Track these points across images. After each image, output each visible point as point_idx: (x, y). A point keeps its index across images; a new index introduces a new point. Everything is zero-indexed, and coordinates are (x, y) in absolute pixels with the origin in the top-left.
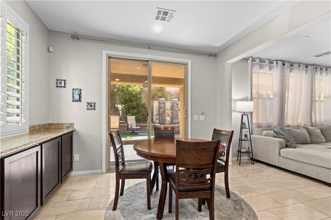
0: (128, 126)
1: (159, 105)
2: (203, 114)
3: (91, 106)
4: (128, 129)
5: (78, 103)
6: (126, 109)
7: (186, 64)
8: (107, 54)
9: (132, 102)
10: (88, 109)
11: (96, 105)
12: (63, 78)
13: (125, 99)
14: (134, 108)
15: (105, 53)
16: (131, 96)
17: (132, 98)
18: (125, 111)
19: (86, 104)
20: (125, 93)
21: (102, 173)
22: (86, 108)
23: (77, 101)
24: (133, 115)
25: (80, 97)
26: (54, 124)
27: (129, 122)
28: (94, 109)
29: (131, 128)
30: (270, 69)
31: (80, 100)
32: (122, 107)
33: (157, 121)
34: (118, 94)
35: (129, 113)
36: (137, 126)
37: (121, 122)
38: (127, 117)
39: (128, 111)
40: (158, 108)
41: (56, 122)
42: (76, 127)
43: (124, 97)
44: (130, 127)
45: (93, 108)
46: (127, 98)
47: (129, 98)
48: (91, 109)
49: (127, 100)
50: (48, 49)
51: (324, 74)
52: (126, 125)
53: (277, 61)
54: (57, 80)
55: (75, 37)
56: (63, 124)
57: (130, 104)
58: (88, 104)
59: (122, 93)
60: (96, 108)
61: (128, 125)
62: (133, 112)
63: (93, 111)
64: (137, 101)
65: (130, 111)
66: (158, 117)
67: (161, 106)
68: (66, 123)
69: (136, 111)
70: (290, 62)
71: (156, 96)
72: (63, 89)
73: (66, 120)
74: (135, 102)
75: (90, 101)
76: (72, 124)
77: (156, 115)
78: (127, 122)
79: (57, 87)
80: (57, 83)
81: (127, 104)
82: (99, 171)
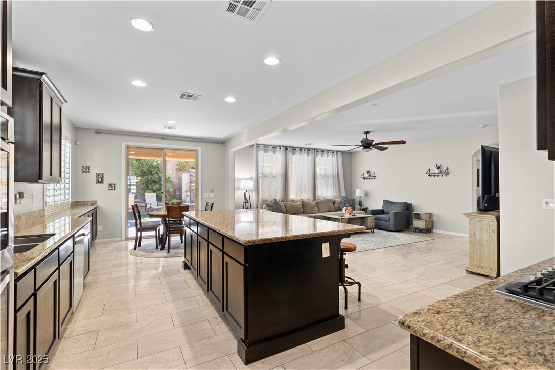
0: (146, 207)
1: (190, 179)
2: (212, 191)
3: (112, 187)
4: (146, 210)
5: (101, 185)
6: (143, 184)
7: (196, 151)
8: (126, 145)
9: (151, 174)
10: (109, 189)
11: (116, 186)
12: (88, 165)
13: (141, 170)
14: (154, 182)
15: (124, 144)
16: (151, 167)
17: (152, 169)
18: (143, 186)
19: (107, 186)
20: (141, 163)
21: (121, 241)
22: (107, 188)
23: (100, 183)
24: (154, 191)
25: (102, 180)
26: (80, 202)
27: (148, 201)
28: (115, 189)
29: (151, 208)
30: (274, 152)
31: (102, 182)
32: (138, 181)
33: (188, 199)
34: (131, 164)
35: (148, 188)
36: (158, 206)
37: (136, 200)
38: (145, 195)
39: (147, 186)
40: (188, 182)
41: (82, 200)
42: (99, 204)
43: (141, 168)
44: (148, 206)
45: (113, 188)
46: (145, 170)
47: (148, 170)
48: (112, 189)
49: (145, 172)
50: (76, 142)
51: (325, 156)
52: (144, 205)
53: (280, 146)
54: (83, 167)
55: (98, 132)
56: (88, 202)
57: (149, 177)
58: (110, 185)
59: (137, 163)
60: (116, 188)
61: (146, 204)
62: (154, 187)
63: (114, 191)
64: (159, 173)
65: (150, 186)
66: (188, 194)
67: (192, 180)
68: (91, 200)
69: (157, 186)
70: (292, 147)
71: (188, 166)
72: (88, 174)
73: (90, 199)
74: (157, 175)
75: (111, 183)
76: (95, 201)
77: (186, 191)
78: (144, 200)
79: (83, 172)
80: (83, 169)
81: (144, 178)
82: (119, 239)
